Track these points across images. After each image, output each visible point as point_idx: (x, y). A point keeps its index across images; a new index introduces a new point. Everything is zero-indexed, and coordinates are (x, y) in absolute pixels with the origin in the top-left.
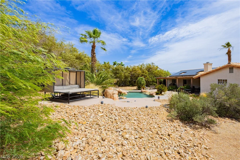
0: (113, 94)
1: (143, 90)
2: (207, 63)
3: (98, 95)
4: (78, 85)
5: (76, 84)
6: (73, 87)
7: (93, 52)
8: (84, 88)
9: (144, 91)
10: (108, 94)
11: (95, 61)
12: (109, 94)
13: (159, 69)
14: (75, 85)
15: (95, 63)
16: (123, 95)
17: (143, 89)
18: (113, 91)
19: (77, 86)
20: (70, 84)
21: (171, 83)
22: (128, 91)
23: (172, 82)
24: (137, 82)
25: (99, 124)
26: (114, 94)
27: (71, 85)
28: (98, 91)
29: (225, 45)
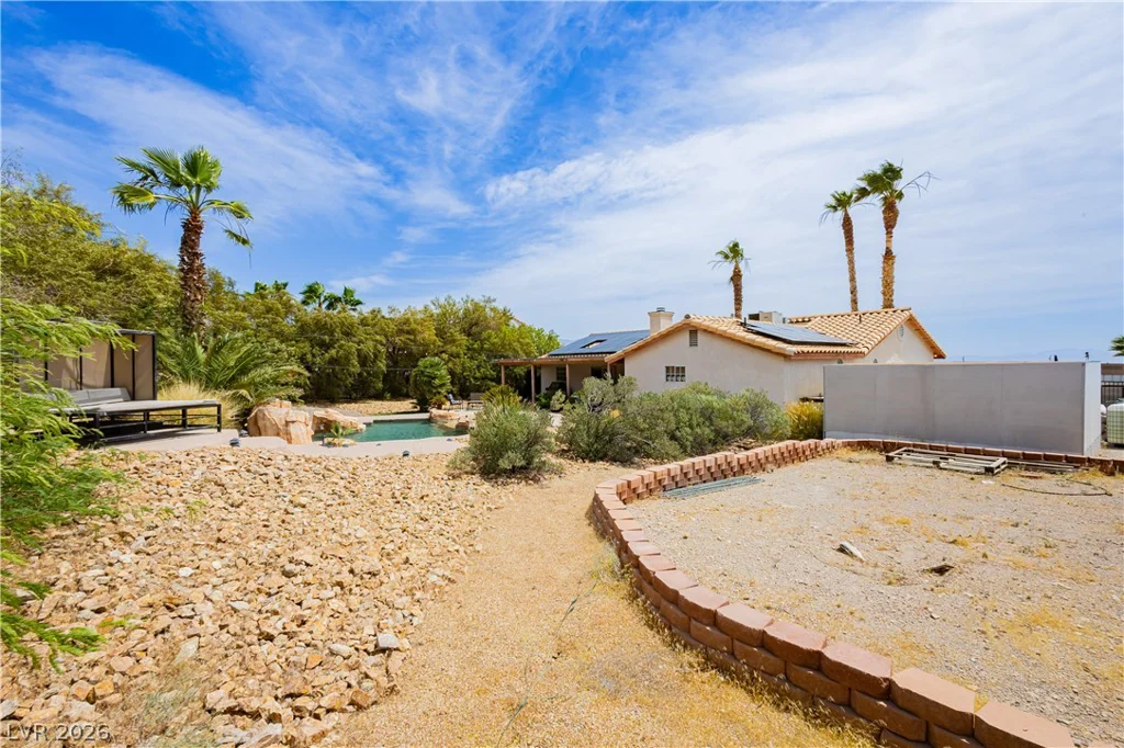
0: (287, 423)
1: (434, 411)
2: (660, 310)
3: (219, 421)
4: (124, 389)
5: (113, 386)
6: (100, 396)
7: (192, 248)
8: (154, 398)
9: (440, 416)
10: (265, 425)
11: (199, 289)
12: (268, 424)
13: (517, 326)
14: (104, 387)
15: (199, 297)
16: (337, 431)
17: (439, 408)
18: (287, 413)
19: (117, 391)
20: (81, 383)
21: (555, 380)
22: (371, 419)
23: (558, 378)
24: (415, 381)
25: (224, 482)
26: (293, 422)
27: (84, 390)
28: (219, 407)
29: (727, 251)
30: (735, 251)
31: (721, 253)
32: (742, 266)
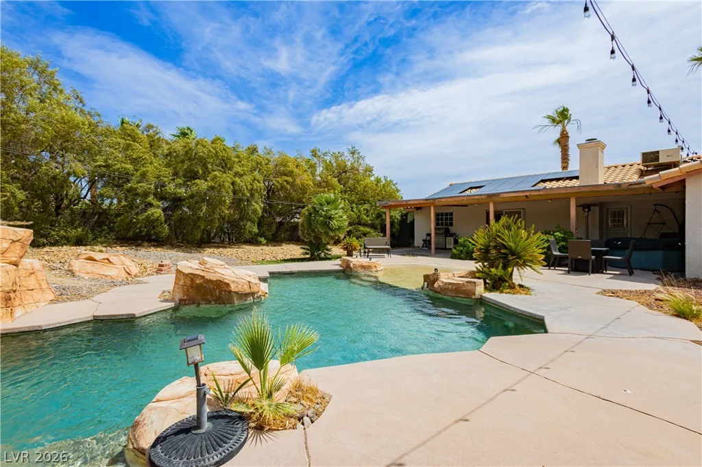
29: (555, 116)
30: (564, 115)
31: (549, 117)
32: (568, 128)
